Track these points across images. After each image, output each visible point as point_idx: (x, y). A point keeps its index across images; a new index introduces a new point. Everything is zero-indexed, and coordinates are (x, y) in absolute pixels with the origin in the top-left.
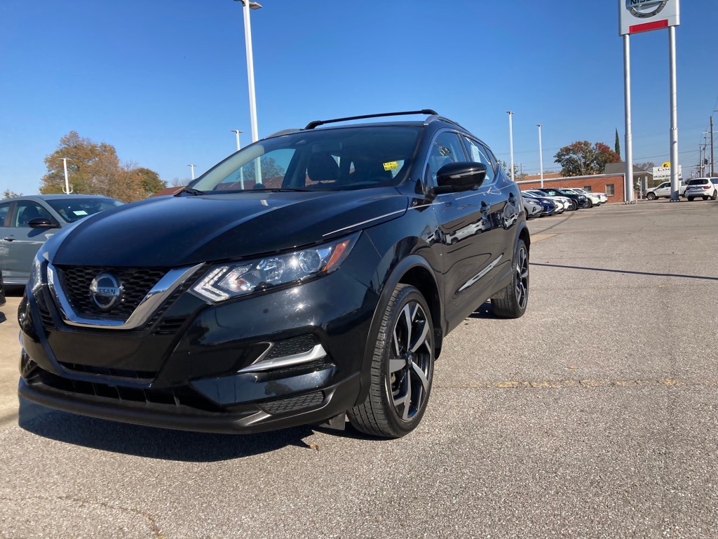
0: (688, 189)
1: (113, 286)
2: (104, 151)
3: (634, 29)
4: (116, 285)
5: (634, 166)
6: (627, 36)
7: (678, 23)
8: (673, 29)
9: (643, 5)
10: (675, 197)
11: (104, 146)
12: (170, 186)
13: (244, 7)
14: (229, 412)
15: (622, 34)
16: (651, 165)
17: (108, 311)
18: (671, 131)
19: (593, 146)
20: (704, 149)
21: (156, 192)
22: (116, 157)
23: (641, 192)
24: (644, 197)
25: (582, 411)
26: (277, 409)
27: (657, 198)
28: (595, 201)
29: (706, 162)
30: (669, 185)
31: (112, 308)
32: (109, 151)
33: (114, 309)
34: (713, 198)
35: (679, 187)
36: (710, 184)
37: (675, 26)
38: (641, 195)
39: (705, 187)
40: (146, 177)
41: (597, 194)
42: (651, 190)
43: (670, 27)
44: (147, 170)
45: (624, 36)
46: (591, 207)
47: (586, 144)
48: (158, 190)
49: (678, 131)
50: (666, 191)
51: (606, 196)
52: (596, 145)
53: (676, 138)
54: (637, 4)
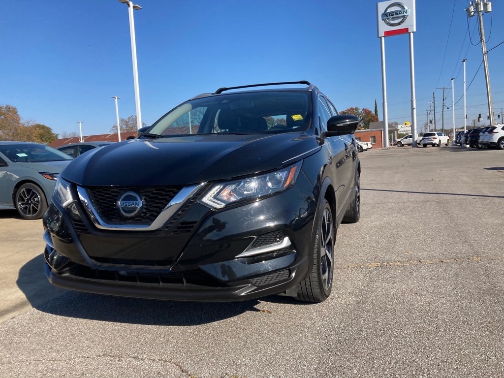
0: (423, 139)
1: (137, 200)
2: (9, 111)
3: (387, 34)
4: (139, 199)
5: (389, 124)
6: (383, 38)
7: (415, 30)
8: (412, 34)
9: (393, 18)
10: (416, 145)
11: (8, 108)
12: (60, 137)
13: (129, 8)
14: (228, 286)
15: (380, 36)
16: (397, 124)
17: (132, 218)
18: (412, 101)
19: (361, 110)
20: (430, 113)
21: (50, 142)
22: (18, 116)
23: (393, 141)
24: (394, 145)
25: (431, 279)
26: (260, 283)
27: (403, 145)
28: (365, 147)
29: (431, 122)
30: (411, 137)
31: (136, 216)
32: (12, 111)
33: (137, 217)
34: (438, 145)
35: (417, 138)
36: (436, 136)
37: (413, 32)
38: (393, 143)
39: (433, 138)
40: (42, 131)
41: (366, 143)
42: (399, 140)
43: (410, 33)
44: (43, 125)
45: (381, 37)
46: (362, 152)
47: (356, 109)
48: (52, 140)
49: (416, 101)
50: (410, 141)
51: (371, 144)
52: (363, 110)
53: (415, 106)
54: (389, 17)
